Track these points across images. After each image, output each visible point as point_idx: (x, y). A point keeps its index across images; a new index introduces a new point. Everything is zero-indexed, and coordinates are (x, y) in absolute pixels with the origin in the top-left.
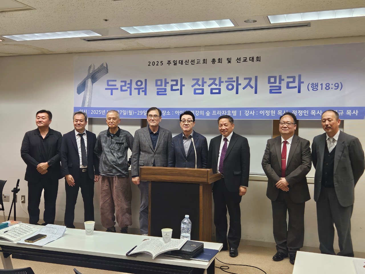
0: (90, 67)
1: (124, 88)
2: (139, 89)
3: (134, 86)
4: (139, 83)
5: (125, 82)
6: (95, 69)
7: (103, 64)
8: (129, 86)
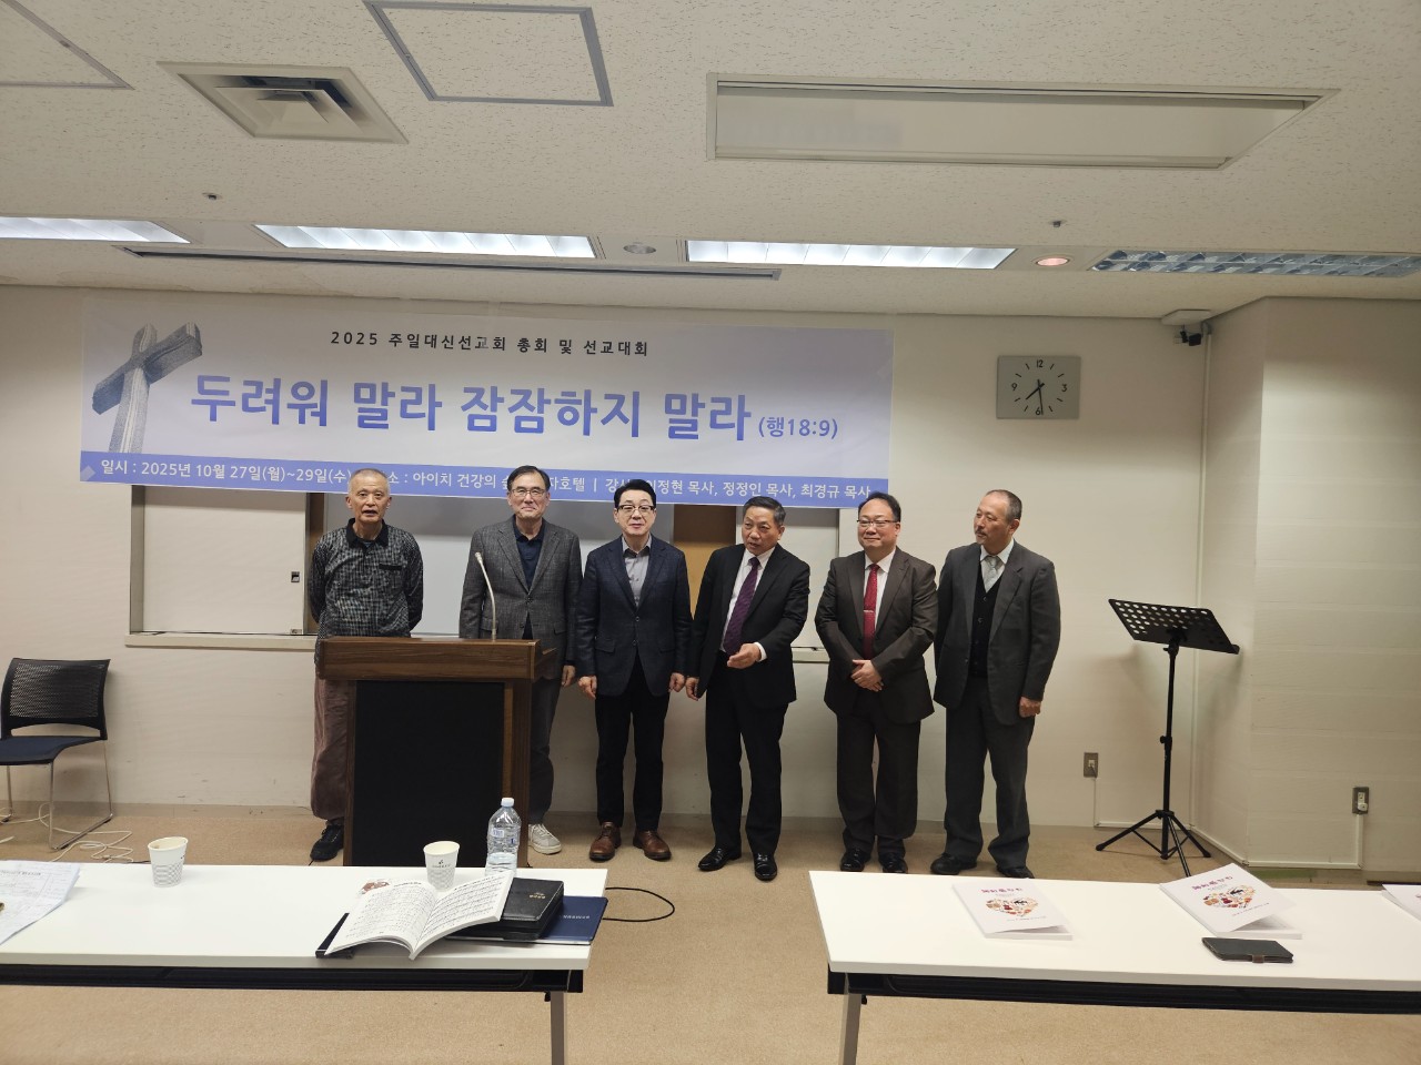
0: (140, 335)
1: (253, 403)
2: (302, 409)
3: (286, 397)
4: (303, 391)
5: (259, 385)
6: (159, 341)
7: (184, 327)
8: (270, 396)
